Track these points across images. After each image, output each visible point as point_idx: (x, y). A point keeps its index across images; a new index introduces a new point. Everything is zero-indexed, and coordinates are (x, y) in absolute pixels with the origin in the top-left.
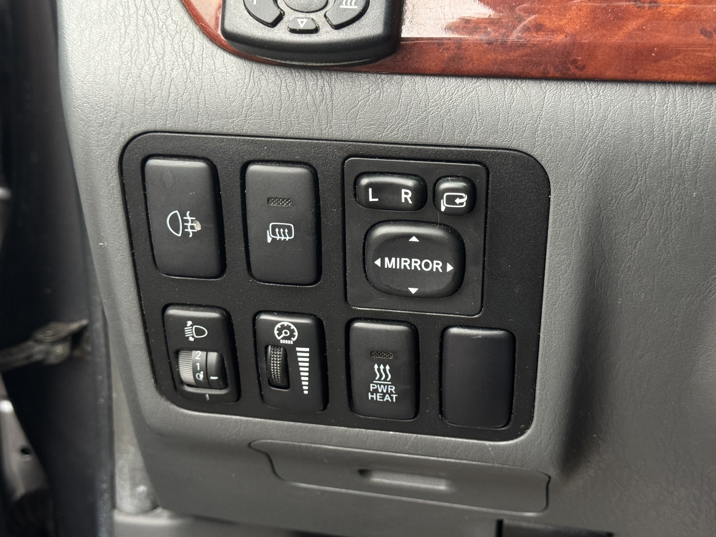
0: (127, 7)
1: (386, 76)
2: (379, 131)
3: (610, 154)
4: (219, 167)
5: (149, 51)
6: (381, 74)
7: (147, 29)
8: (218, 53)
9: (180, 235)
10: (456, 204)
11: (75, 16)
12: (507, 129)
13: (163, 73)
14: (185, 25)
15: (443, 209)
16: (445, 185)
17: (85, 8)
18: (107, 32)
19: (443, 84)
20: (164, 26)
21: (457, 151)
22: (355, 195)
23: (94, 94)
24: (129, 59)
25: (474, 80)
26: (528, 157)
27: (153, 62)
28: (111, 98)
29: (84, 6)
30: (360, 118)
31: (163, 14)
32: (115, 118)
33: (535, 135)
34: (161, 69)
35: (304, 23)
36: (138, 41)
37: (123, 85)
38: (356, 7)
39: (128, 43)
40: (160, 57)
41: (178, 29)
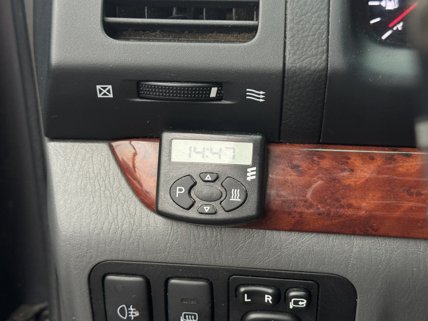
0: (94, 185)
1: (256, 230)
2: (252, 262)
3: (394, 279)
4: (151, 281)
5: (108, 213)
6: (252, 228)
7: (107, 200)
8: (151, 215)
9: (125, 318)
10: (299, 305)
11: (61, 191)
12: (331, 263)
13: (117, 226)
14: (130, 197)
15: (291, 307)
16: (292, 294)
17: (67, 186)
18: (81, 201)
19: (291, 236)
20: (117, 198)
21: (300, 274)
22: (236, 296)
23: (74, 239)
24: (96, 218)
25: (310, 234)
26: (343, 278)
27: (111, 220)
28: (84, 241)
29: (67, 184)
30: (240, 255)
31: (117, 190)
32: (87, 253)
33: (348, 267)
34: (116, 224)
35: (208, 209)
36: (101, 207)
37: (92, 234)
38: (240, 200)
39: (94, 208)
40: (115, 217)
41: (126, 199)
